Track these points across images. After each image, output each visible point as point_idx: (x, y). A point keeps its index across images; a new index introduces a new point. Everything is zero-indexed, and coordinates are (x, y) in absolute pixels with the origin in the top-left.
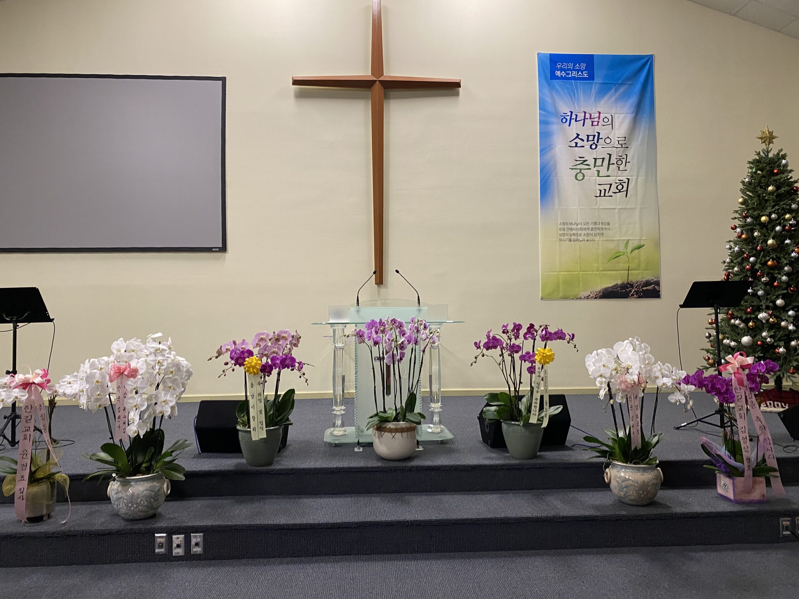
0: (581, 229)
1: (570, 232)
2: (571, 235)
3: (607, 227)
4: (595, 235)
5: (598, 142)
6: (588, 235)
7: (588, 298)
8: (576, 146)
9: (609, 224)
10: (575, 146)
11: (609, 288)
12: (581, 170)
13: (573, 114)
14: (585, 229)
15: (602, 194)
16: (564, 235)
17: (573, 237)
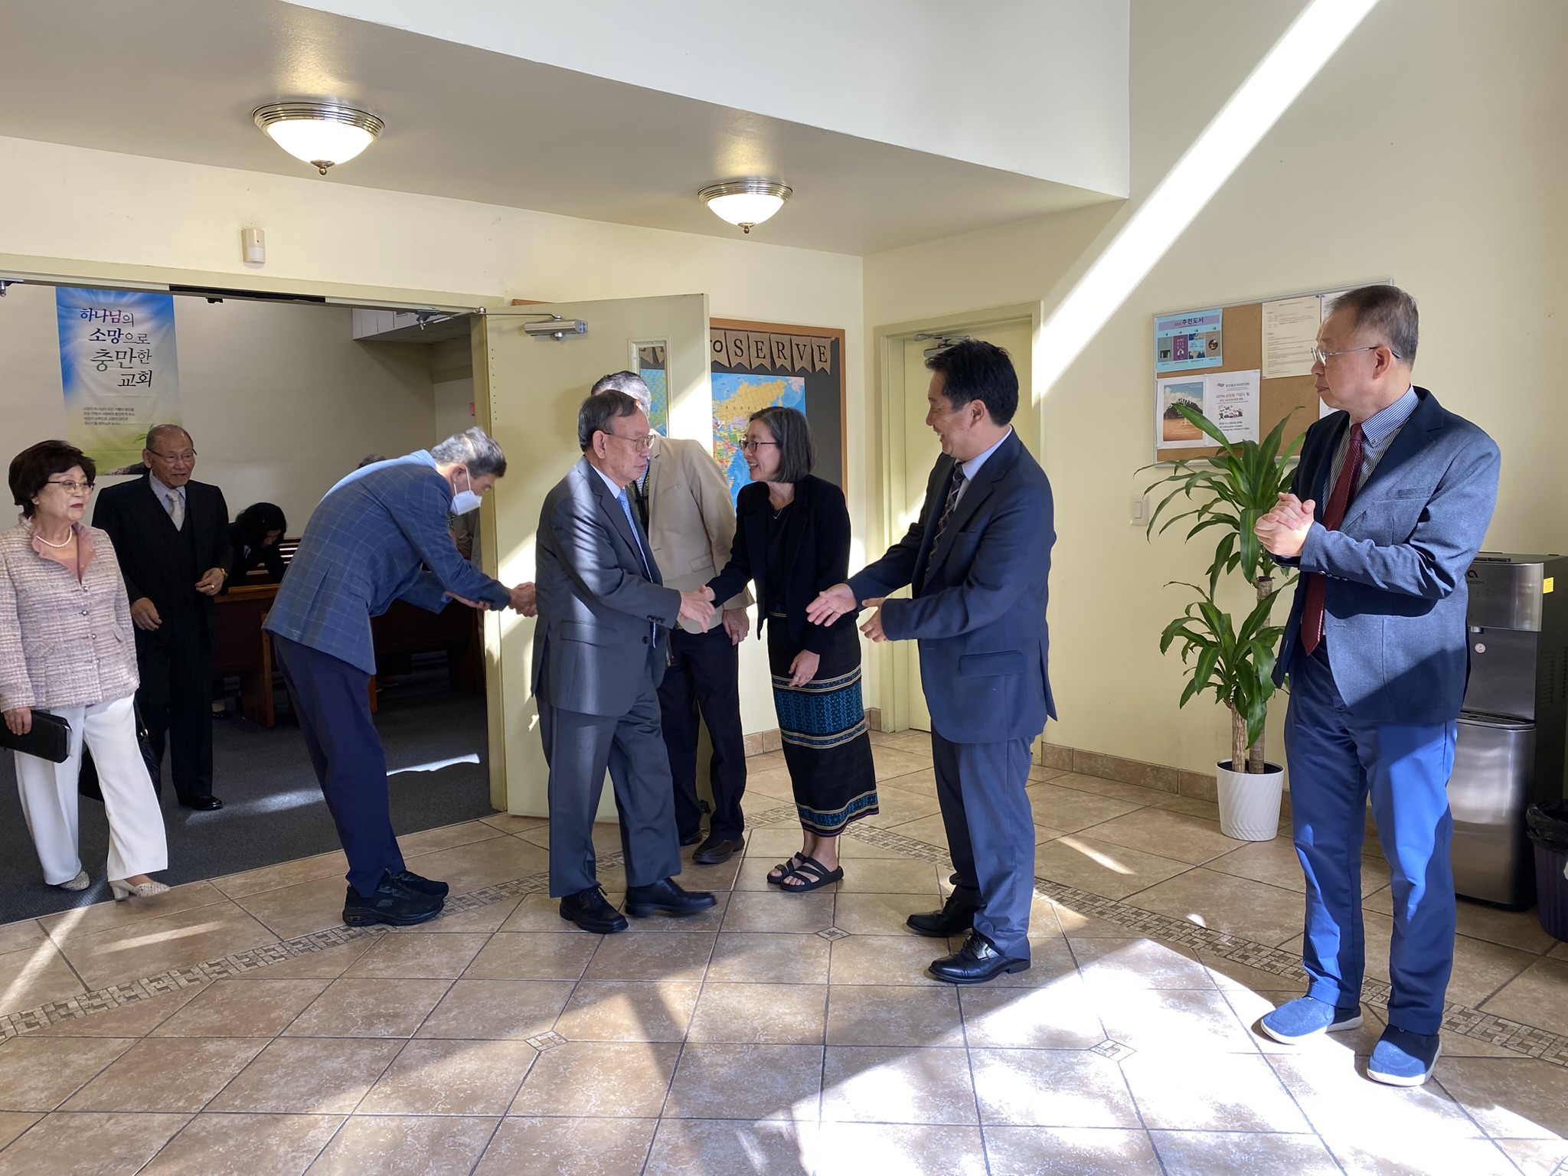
0: (106, 414)
1: (95, 416)
2: (96, 419)
3: (132, 412)
4: (121, 419)
5: (119, 337)
6: (113, 419)
7: (116, 474)
8: (98, 340)
9: (133, 410)
10: (96, 338)
11: (135, 465)
12: (103, 361)
13: (93, 311)
14: (110, 414)
15: (125, 383)
16: (89, 418)
17: (99, 421)
